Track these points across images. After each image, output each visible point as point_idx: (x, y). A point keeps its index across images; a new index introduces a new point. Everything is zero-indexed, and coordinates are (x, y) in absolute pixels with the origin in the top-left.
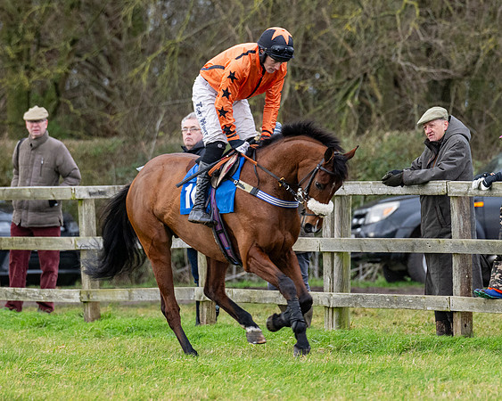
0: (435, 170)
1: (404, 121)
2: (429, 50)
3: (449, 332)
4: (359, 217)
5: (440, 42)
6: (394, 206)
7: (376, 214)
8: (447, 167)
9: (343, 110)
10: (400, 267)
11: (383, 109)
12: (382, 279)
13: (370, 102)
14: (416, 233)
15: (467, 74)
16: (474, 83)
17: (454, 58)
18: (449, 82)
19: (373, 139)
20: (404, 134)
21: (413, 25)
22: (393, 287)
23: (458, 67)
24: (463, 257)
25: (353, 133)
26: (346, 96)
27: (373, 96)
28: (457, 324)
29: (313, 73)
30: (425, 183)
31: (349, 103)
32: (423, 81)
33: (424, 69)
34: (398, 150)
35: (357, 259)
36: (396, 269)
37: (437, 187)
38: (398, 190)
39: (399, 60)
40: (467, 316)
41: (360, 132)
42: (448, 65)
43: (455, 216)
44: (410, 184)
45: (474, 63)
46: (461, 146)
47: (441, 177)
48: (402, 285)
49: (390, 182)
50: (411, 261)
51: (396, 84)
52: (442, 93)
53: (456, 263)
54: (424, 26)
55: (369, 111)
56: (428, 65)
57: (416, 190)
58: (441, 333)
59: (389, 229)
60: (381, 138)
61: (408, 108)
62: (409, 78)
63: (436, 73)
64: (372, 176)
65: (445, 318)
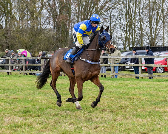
0: (7, 56)
2: (7, 43)
6: (3, 60)
14: (5, 63)
16: (12, 46)
18: (9, 46)
21: (5, 40)
23: (10, 44)
24: (10, 66)
30: (6, 58)
36: (3, 67)
44: (4, 58)
46: (10, 53)
49: (2, 57)
51: (3, 46)
52: (8, 47)
61: (4, 49)
63: (7, 45)
65: (8, 73)
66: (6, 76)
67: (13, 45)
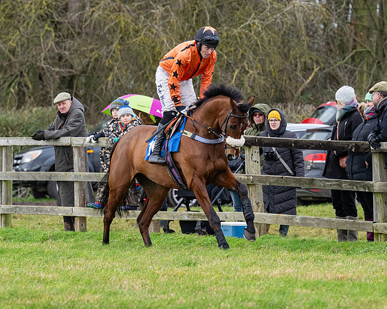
0: (64, 131)
1: (45, 101)
2: (60, 58)
3: (72, 229)
4: (17, 159)
5: (67, 53)
6: (39, 152)
7: (28, 157)
8: (71, 128)
9: (8, 94)
11: (32, 94)
12: (31, 197)
13: (25, 89)
14: (52, 169)
15: (83, 72)
16: (88, 78)
17: (76, 62)
19: (26, 112)
20: (45, 109)
21: (51, 43)
22: (38, 201)
24: (81, 183)
25: (14, 108)
26: (10, 85)
27: (26, 86)
28: (77, 224)
30: (57, 139)
31: (12, 90)
32: (57, 77)
33: (57, 69)
34: (41, 119)
35: (16, 185)
36: (41, 191)
37: (65, 141)
38: (41, 143)
39: (43, 64)
40: (83, 219)
41: (18, 107)
42: (72, 67)
43: (76, 158)
44: (49, 139)
45: (88, 66)
46: (79, 115)
47: (67, 135)
48: (44, 201)
49: (36, 138)
50: (49, 186)
51: (41, 78)
52: (68, 84)
53: (76, 187)
54: (57, 43)
55: (24, 94)
56: (60, 67)
57: (52, 143)
58: (67, 229)
59: (36, 166)
60: (31, 111)
61: (48, 93)
62: (48, 74)
63: (65, 72)
64: (26, 134)
65: (69, 221)
66: (55, 238)
67: (94, 68)
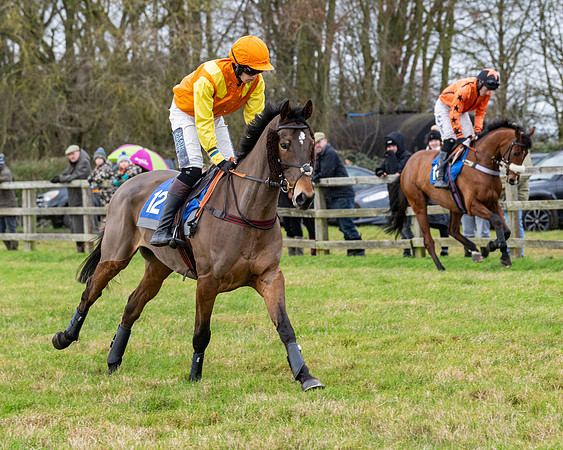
0: (75, 175)
3: (83, 251)
4: (40, 198)
5: (77, 115)
6: (56, 193)
7: (48, 197)
8: (80, 174)
10: (59, 221)
11: (51, 147)
12: (51, 227)
15: (89, 130)
16: (93, 134)
17: (83, 122)
18: (81, 134)
19: (46, 161)
20: (60, 159)
22: (57, 230)
23: (85, 127)
24: (89, 216)
25: (37, 159)
26: (33, 142)
27: (46, 142)
29: (17, 131)
30: (69, 182)
31: (34, 145)
32: (69, 134)
33: (69, 128)
34: (58, 166)
35: (39, 218)
37: (76, 183)
39: (58, 125)
41: (40, 158)
42: (80, 126)
44: (63, 182)
45: (93, 124)
46: (86, 163)
48: (61, 230)
49: (53, 182)
50: (64, 218)
51: (56, 135)
54: (69, 108)
55: (44, 148)
56: (71, 126)
59: (54, 203)
60: (49, 161)
62: (62, 132)
63: (75, 130)
64: (46, 179)
65: (81, 245)
66: (70, 258)
